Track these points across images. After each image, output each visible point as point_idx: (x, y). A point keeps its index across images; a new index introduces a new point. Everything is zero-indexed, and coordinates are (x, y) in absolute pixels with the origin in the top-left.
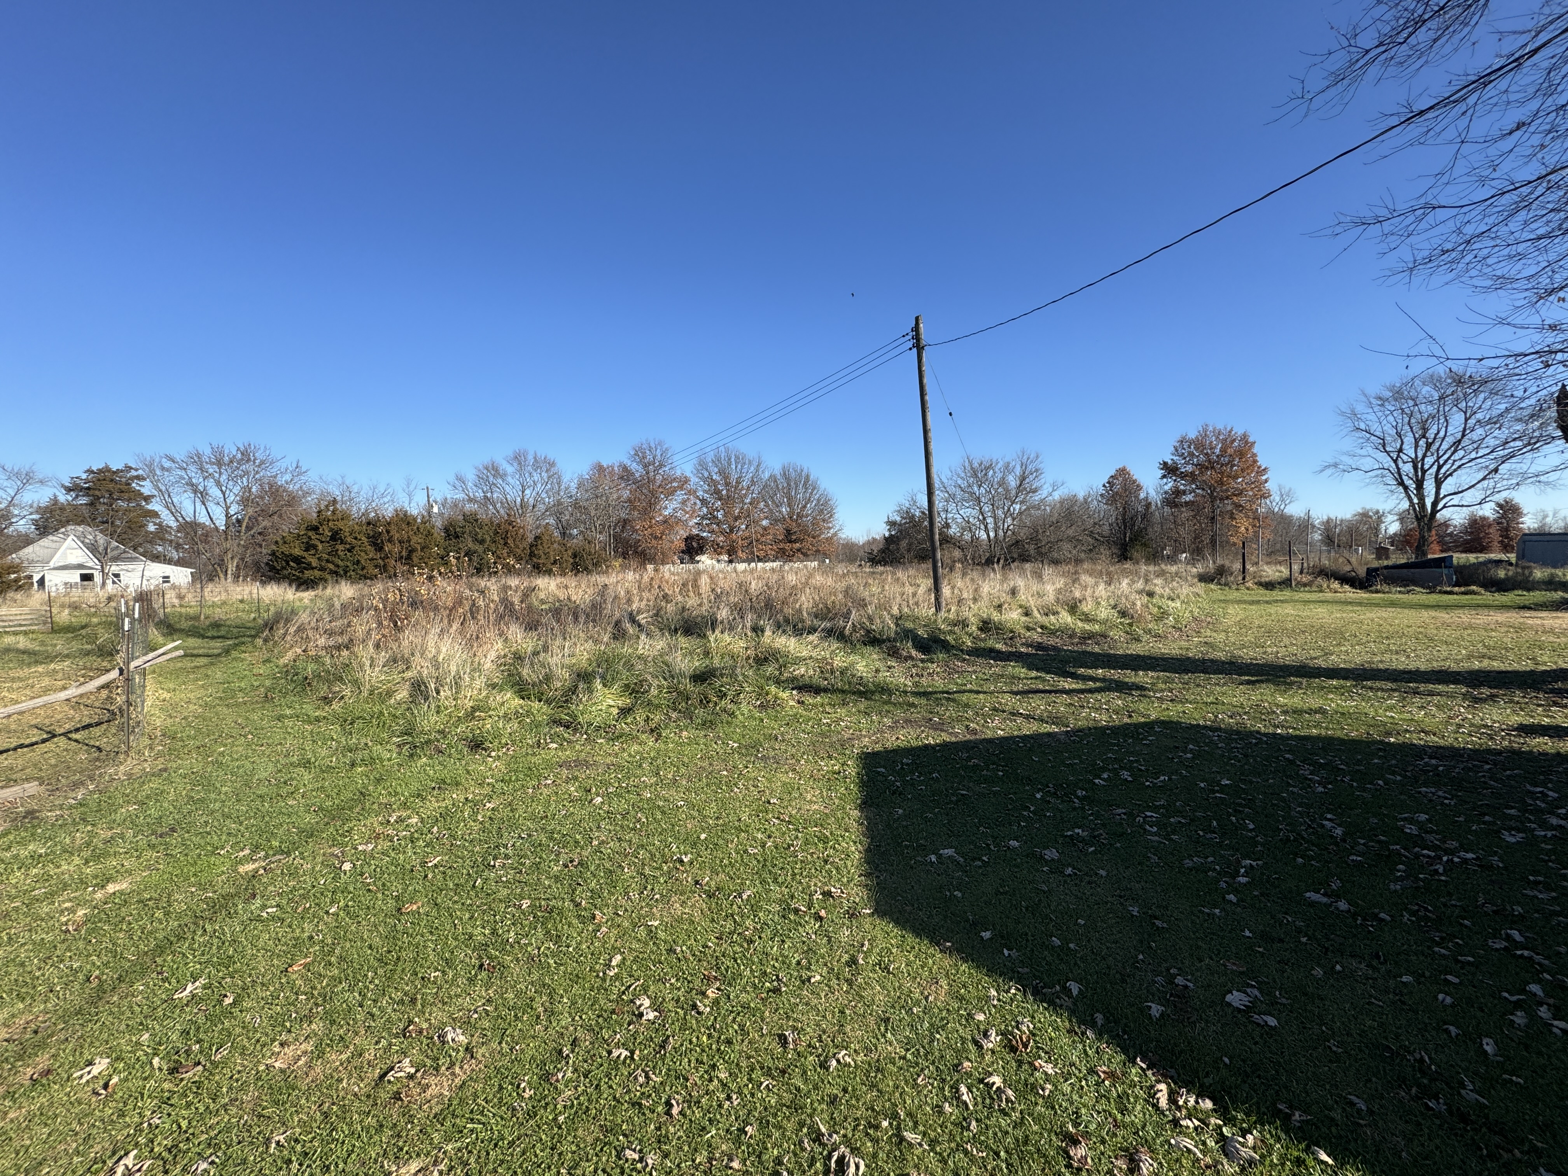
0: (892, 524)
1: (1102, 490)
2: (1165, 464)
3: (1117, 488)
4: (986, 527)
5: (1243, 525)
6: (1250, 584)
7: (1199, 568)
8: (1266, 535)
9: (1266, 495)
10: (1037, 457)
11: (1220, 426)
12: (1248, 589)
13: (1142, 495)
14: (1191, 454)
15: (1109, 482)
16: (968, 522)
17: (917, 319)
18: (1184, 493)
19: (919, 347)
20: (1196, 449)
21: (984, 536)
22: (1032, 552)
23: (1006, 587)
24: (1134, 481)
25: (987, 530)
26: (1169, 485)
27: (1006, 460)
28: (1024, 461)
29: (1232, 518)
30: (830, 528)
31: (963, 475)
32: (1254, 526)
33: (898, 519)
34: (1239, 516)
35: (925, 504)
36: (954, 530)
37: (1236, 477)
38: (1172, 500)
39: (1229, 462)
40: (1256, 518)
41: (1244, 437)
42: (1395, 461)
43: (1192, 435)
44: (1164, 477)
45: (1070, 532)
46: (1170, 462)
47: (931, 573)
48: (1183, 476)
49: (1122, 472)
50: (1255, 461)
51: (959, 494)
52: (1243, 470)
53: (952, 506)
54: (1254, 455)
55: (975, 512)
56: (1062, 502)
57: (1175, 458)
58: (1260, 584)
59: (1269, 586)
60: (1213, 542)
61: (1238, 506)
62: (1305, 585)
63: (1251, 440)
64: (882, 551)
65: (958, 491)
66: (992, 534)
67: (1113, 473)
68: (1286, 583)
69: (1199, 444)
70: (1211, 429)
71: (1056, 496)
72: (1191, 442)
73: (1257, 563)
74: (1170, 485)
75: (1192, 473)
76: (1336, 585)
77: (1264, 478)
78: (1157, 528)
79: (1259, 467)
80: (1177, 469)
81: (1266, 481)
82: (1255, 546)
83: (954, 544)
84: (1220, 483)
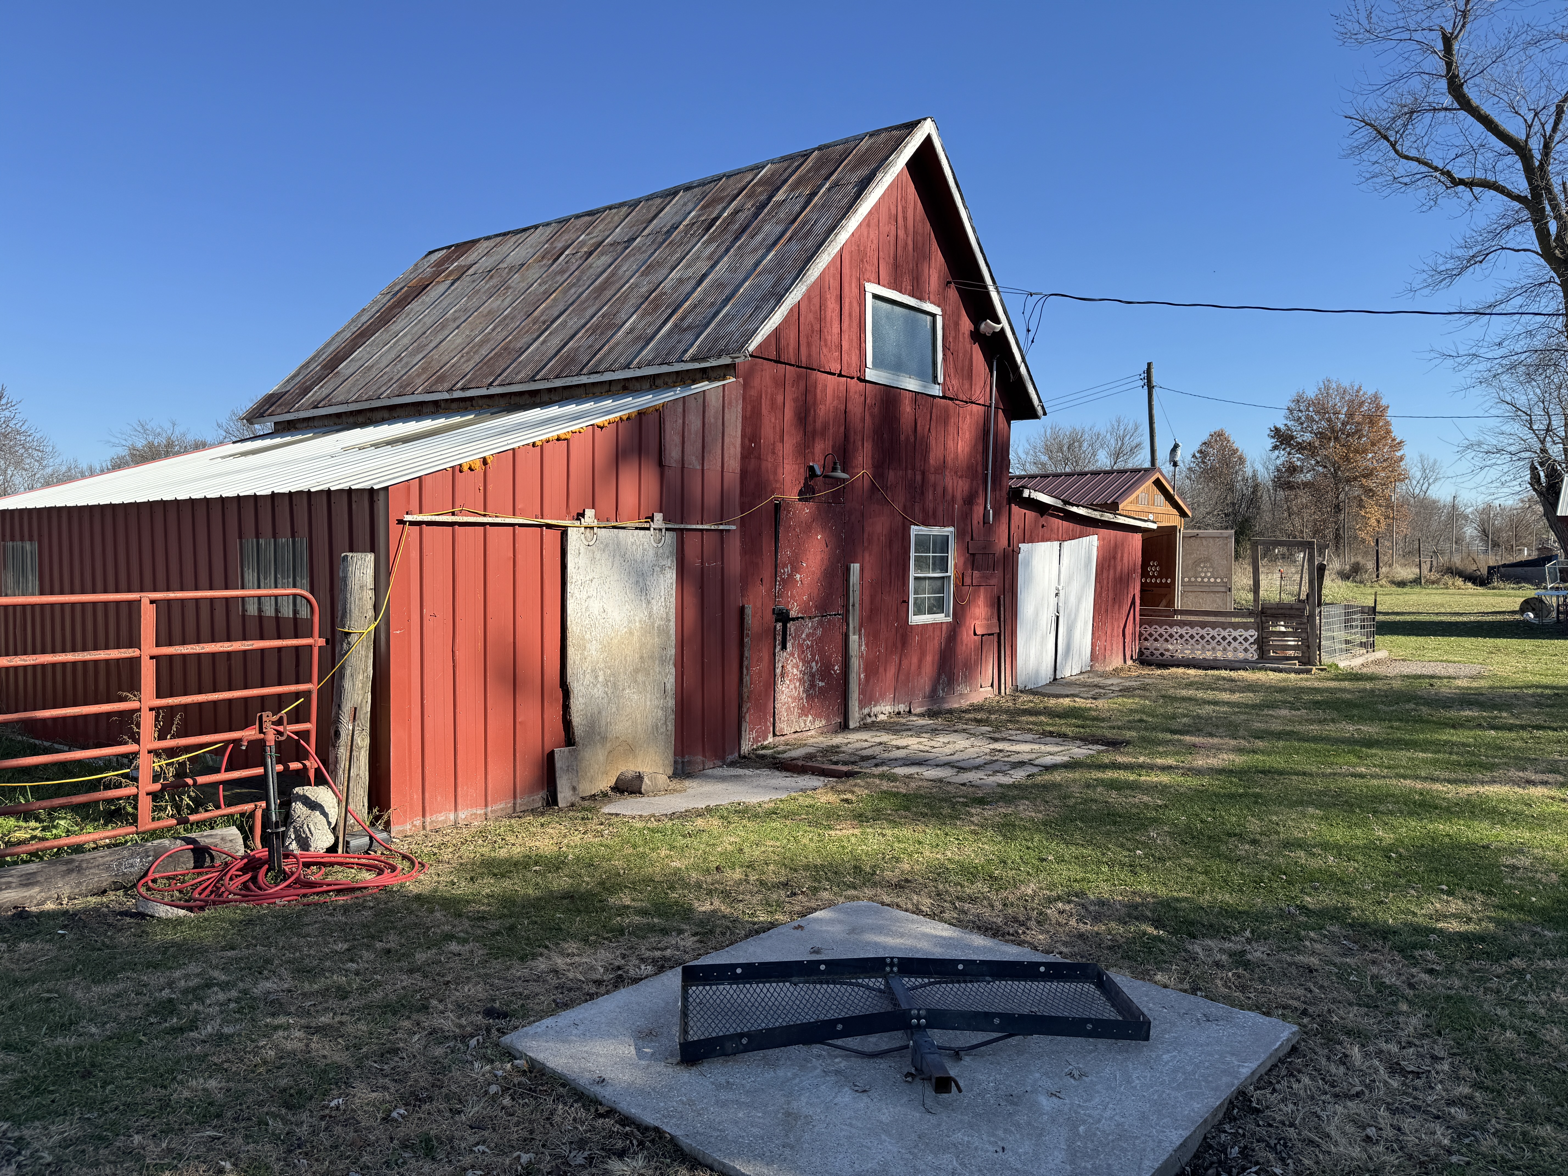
2: (1277, 430)
3: (1212, 460)
5: (1374, 514)
6: (1383, 582)
8: (1403, 528)
9: (1402, 478)
11: (1346, 384)
12: (1381, 586)
13: (1249, 472)
14: (1311, 419)
15: (1200, 452)
17: (1149, 365)
18: (1301, 470)
19: (1150, 388)
20: (1316, 410)
24: (1235, 451)
26: (1281, 457)
29: (1361, 506)
32: (1387, 517)
34: (1368, 502)
37: (1365, 451)
38: (1286, 479)
39: (1357, 432)
40: (1389, 506)
41: (1376, 397)
42: (1543, 442)
43: (1311, 393)
44: (1275, 448)
46: (1283, 428)
48: (1299, 447)
49: (1219, 436)
50: (1388, 432)
52: (1373, 444)
54: (1387, 423)
57: (1289, 423)
58: (1393, 582)
59: (1402, 584)
60: (1338, 537)
61: (1369, 492)
62: (1433, 583)
63: (1383, 403)
67: (1205, 437)
68: (1417, 581)
69: (1321, 408)
70: (1334, 386)
72: (1309, 403)
73: (1390, 566)
74: (1282, 459)
75: (1311, 445)
76: (1460, 582)
77: (1399, 454)
78: (1267, 517)
79: (1394, 440)
80: (1292, 437)
81: (1401, 459)
82: (1387, 544)
84: (1347, 459)
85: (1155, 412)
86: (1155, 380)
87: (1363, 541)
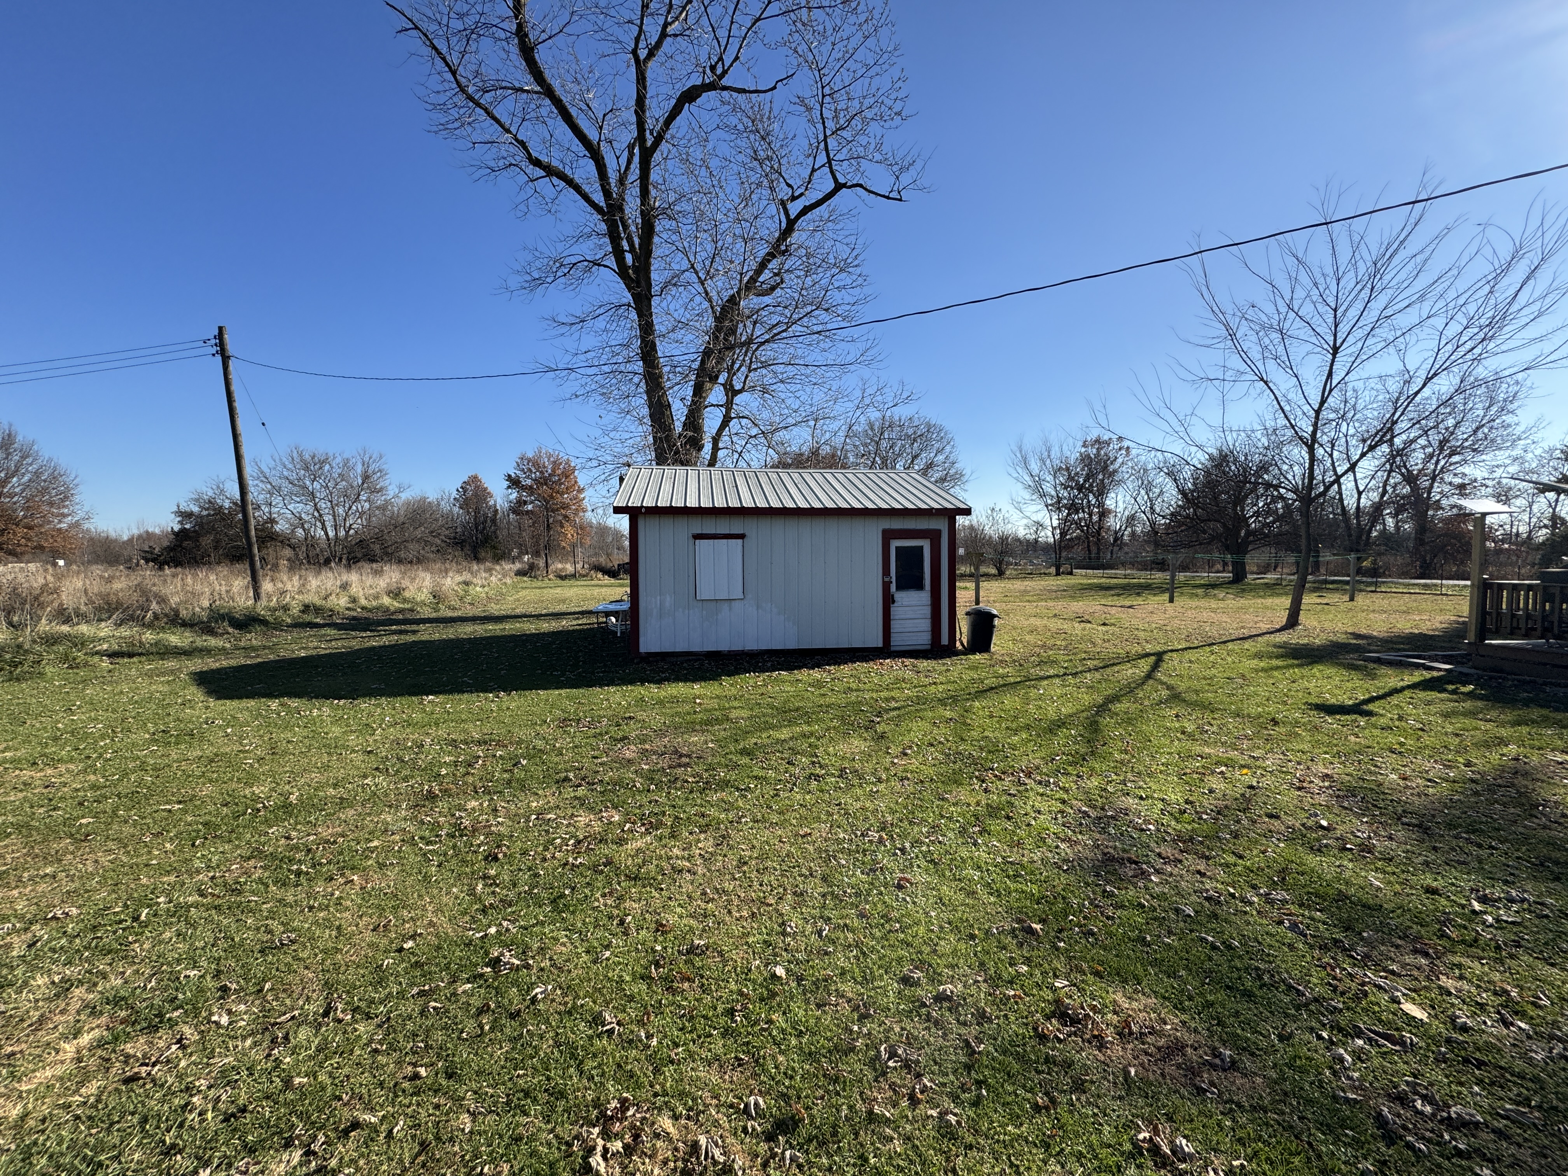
0: (186, 515)
1: (454, 494)
2: (509, 476)
3: (469, 494)
4: (323, 524)
5: (570, 531)
6: (551, 576)
7: (518, 566)
9: (585, 511)
10: (381, 457)
11: (550, 450)
13: (492, 503)
14: (530, 471)
15: (462, 488)
16: (300, 519)
17: (221, 329)
18: (525, 503)
19: (225, 359)
20: (533, 465)
21: (320, 533)
22: (378, 552)
23: (338, 583)
24: (486, 489)
25: (324, 528)
26: (513, 494)
27: (345, 456)
28: (366, 459)
29: (562, 527)
30: (64, 516)
31: (291, 466)
32: (578, 534)
33: (196, 509)
34: (566, 524)
35: (237, 496)
36: (281, 527)
37: (562, 494)
38: (517, 508)
39: (558, 481)
40: (579, 527)
41: (568, 462)
43: (530, 455)
44: (509, 487)
45: (418, 533)
46: (513, 475)
47: (249, 572)
48: (524, 488)
49: (474, 479)
50: (576, 482)
51: (286, 487)
52: (567, 488)
53: (277, 500)
54: (575, 477)
55: (310, 508)
56: (408, 503)
57: (517, 472)
61: (565, 517)
62: (584, 576)
63: (572, 464)
64: (169, 549)
65: (285, 483)
66: (331, 534)
68: (574, 575)
69: (536, 463)
70: (544, 451)
71: (404, 496)
72: (529, 461)
75: (531, 487)
76: (600, 575)
77: (582, 496)
78: (504, 532)
79: (579, 487)
80: (519, 482)
81: (583, 498)
83: (282, 542)
84: (552, 497)
85: (233, 388)
86: (230, 349)
87: (564, 548)
